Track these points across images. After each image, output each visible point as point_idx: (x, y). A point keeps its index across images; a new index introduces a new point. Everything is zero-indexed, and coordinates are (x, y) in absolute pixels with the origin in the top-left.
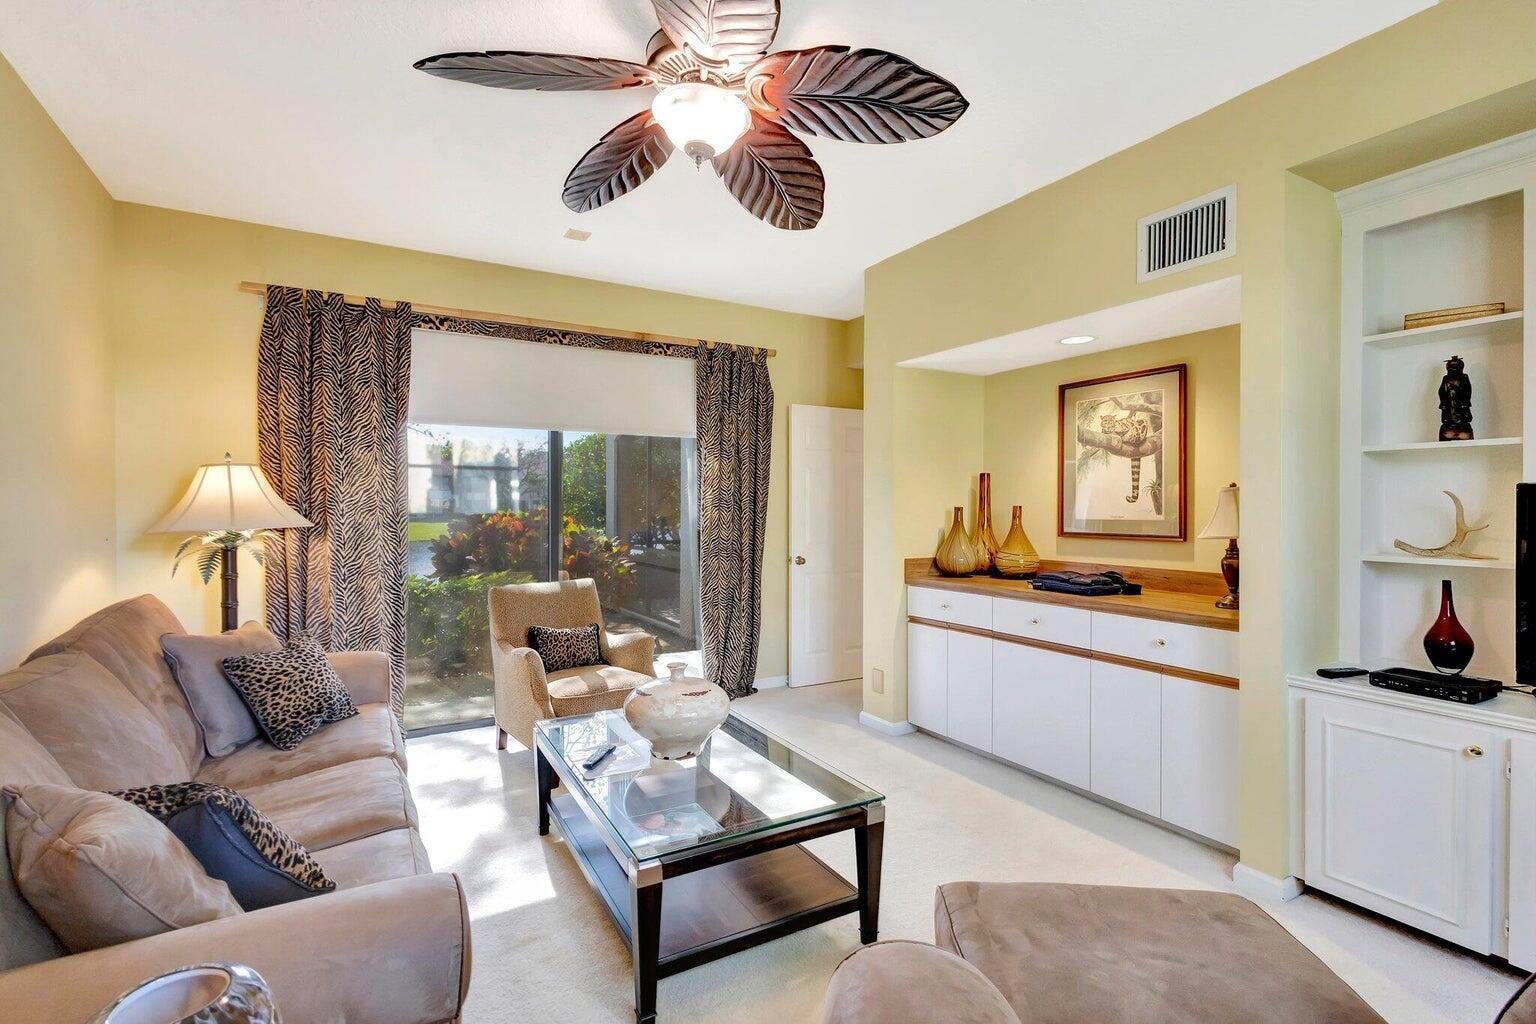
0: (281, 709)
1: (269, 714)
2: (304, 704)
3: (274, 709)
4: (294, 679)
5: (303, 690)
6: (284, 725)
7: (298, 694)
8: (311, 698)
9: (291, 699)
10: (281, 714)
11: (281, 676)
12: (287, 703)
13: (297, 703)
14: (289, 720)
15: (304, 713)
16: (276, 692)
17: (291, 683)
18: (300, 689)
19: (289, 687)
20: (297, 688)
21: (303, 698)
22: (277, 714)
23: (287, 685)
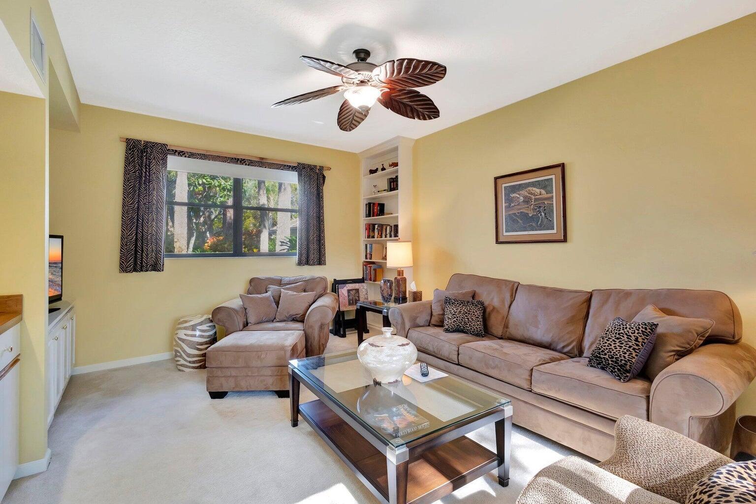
0: (610, 349)
1: (605, 346)
2: (618, 356)
3: (608, 346)
4: (628, 343)
5: (625, 351)
6: (604, 356)
7: (621, 350)
8: (624, 357)
9: (617, 348)
10: (607, 350)
11: (625, 336)
12: (613, 348)
13: (617, 353)
14: (607, 357)
15: (614, 360)
16: (616, 340)
17: (625, 343)
18: (624, 349)
19: (622, 344)
20: (624, 347)
21: (621, 353)
22: (607, 349)
23: (623, 342)
